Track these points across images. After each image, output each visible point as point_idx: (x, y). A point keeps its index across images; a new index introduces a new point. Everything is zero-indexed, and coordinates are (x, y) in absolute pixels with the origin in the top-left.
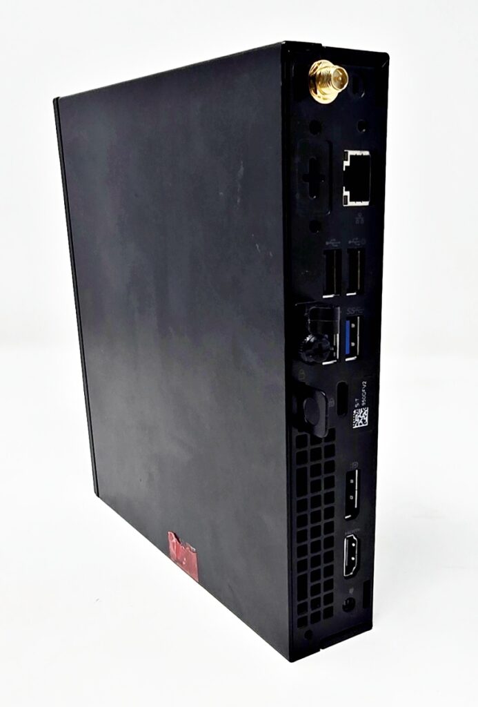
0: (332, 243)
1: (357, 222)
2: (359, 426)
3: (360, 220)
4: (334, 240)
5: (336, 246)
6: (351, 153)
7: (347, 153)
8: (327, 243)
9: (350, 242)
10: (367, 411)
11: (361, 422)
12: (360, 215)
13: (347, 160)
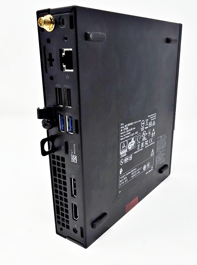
0: (58, 86)
1: (67, 78)
2: (73, 162)
3: (68, 77)
4: (59, 84)
5: (60, 87)
6: (65, 50)
7: (63, 50)
8: (56, 85)
9: (64, 86)
10: (76, 157)
11: (74, 160)
12: (67, 75)
13: (63, 53)
